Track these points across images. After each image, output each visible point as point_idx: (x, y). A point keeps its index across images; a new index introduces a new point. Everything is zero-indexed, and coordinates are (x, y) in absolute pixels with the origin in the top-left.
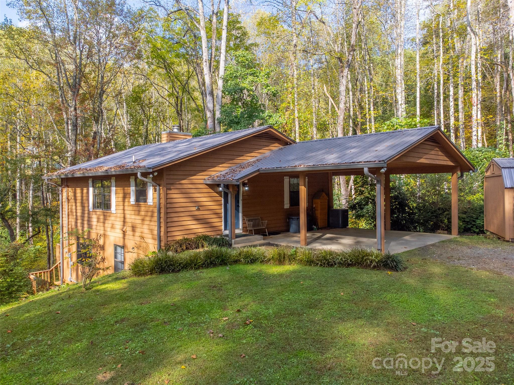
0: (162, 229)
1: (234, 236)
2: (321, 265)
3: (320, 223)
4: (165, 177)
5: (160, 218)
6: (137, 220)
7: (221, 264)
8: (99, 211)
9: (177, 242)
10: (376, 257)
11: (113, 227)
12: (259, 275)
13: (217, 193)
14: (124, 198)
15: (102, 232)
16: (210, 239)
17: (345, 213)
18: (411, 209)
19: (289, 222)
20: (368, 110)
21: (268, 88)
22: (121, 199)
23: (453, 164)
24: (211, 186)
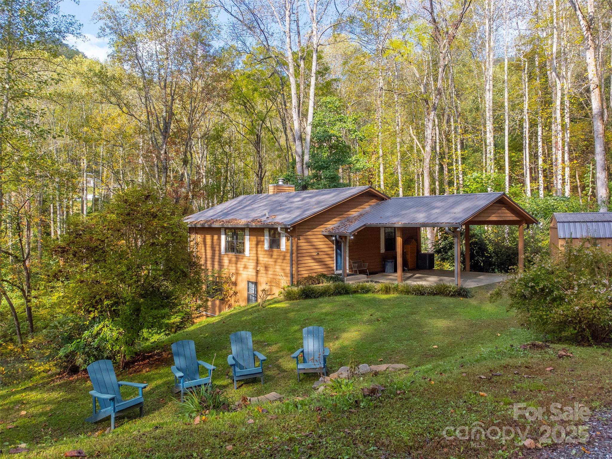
0: (294, 269)
1: (346, 275)
2: (415, 294)
3: (410, 265)
4: (297, 230)
5: (292, 260)
6: (271, 262)
7: (345, 294)
8: (231, 255)
9: (306, 278)
10: (453, 289)
11: (245, 267)
12: (374, 300)
13: (331, 241)
14: (257, 244)
15: (234, 271)
16: (328, 277)
17: (431, 256)
18: (489, 254)
19: (384, 264)
20: (454, 150)
21: (356, 133)
22: (254, 246)
23: (518, 219)
24: (326, 236)
